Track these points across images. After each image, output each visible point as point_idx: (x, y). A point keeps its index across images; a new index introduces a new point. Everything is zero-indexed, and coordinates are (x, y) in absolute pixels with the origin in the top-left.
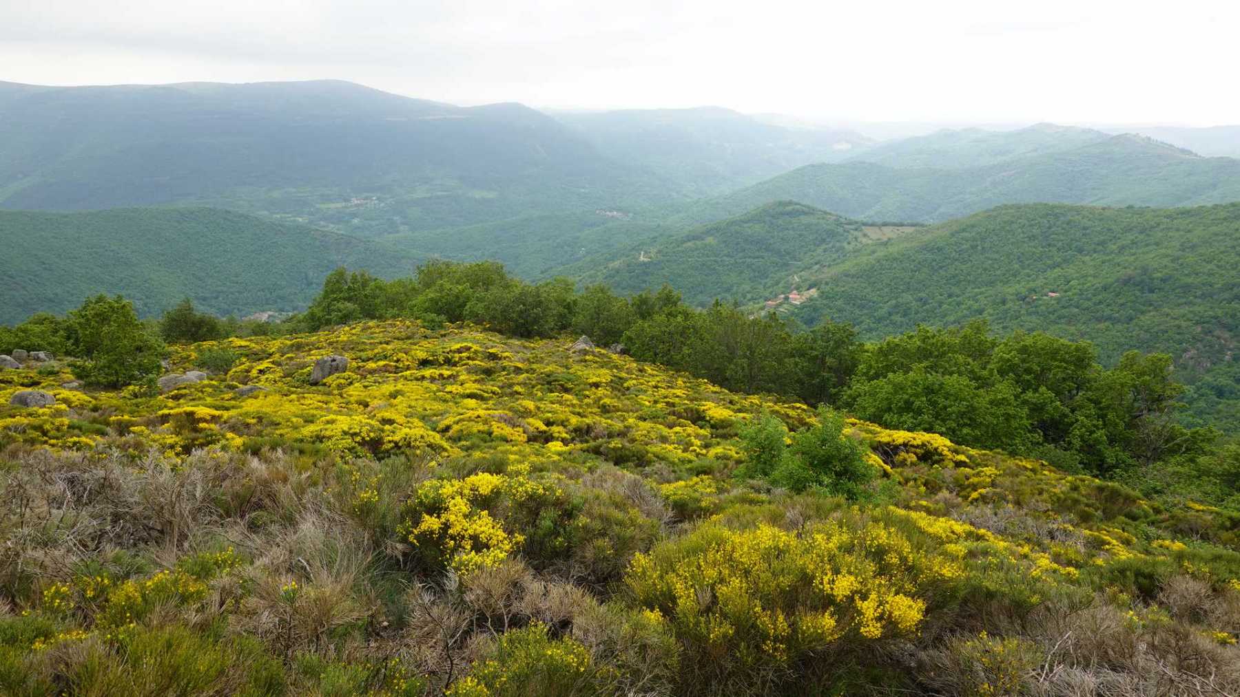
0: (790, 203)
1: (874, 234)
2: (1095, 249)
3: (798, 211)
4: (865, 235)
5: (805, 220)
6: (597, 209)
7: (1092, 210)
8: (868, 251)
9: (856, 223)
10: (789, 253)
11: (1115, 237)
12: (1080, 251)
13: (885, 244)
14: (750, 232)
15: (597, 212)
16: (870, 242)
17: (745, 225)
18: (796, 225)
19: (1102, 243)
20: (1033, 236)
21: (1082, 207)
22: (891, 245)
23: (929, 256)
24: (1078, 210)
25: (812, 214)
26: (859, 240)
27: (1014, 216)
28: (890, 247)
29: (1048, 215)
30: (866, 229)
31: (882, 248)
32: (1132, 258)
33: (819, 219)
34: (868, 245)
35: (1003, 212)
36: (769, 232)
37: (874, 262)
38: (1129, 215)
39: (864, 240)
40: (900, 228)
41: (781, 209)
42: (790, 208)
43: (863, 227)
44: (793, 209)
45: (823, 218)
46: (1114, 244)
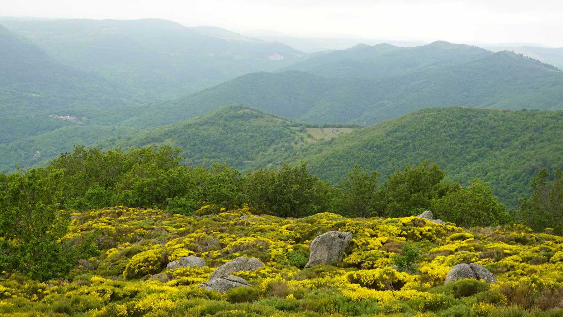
0: (241, 108)
1: (317, 134)
2: (502, 145)
3: (248, 114)
4: (309, 136)
5: (254, 122)
6: (51, 114)
7: (495, 112)
8: (315, 150)
9: (301, 125)
10: (242, 153)
11: (516, 135)
12: (491, 147)
13: (330, 143)
14: (205, 133)
15: (51, 116)
16: (315, 142)
17: (201, 128)
18: (247, 127)
19: (507, 140)
20: (453, 135)
21: (488, 110)
22: (335, 144)
23: (370, 154)
24: (485, 113)
25: (261, 117)
26: (305, 140)
27: (436, 118)
28: (334, 146)
29: (462, 116)
30: (310, 131)
31: (328, 147)
32: (532, 152)
33: (268, 121)
34: (313, 144)
35: (427, 114)
36: (223, 134)
37: (323, 159)
38: (525, 117)
39: (309, 140)
40: (339, 129)
41: (232, 113)
42: (241, 112)
43: (307, 129)
44: (244, 113)
45: (272, 121)
46: (517, 140)
